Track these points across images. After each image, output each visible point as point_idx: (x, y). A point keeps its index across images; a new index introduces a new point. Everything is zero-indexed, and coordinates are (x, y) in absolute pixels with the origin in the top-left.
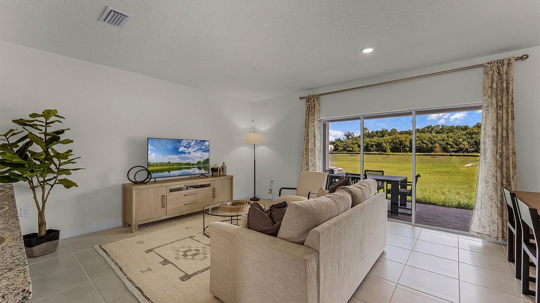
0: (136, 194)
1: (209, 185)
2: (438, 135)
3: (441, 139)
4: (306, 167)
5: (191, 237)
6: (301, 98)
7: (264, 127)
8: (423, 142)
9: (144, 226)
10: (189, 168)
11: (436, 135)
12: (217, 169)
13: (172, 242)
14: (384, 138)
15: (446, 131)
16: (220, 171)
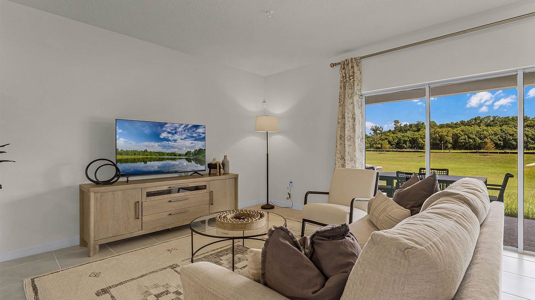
0: (96, 199)
1: (204, 187)
2: (489, 128)
3: (493, 133)
4: (341, 162)
5: (173, 267)
6: (333, 65)
7: (279, 108)
8: (469, 138)
9: (107, 246)
10: (174, 159)
11: (485, 128)
12: (216, 164)
13: (143, 276)
14: (420, 132)
15: (498, 123)
16: (220, 168)
